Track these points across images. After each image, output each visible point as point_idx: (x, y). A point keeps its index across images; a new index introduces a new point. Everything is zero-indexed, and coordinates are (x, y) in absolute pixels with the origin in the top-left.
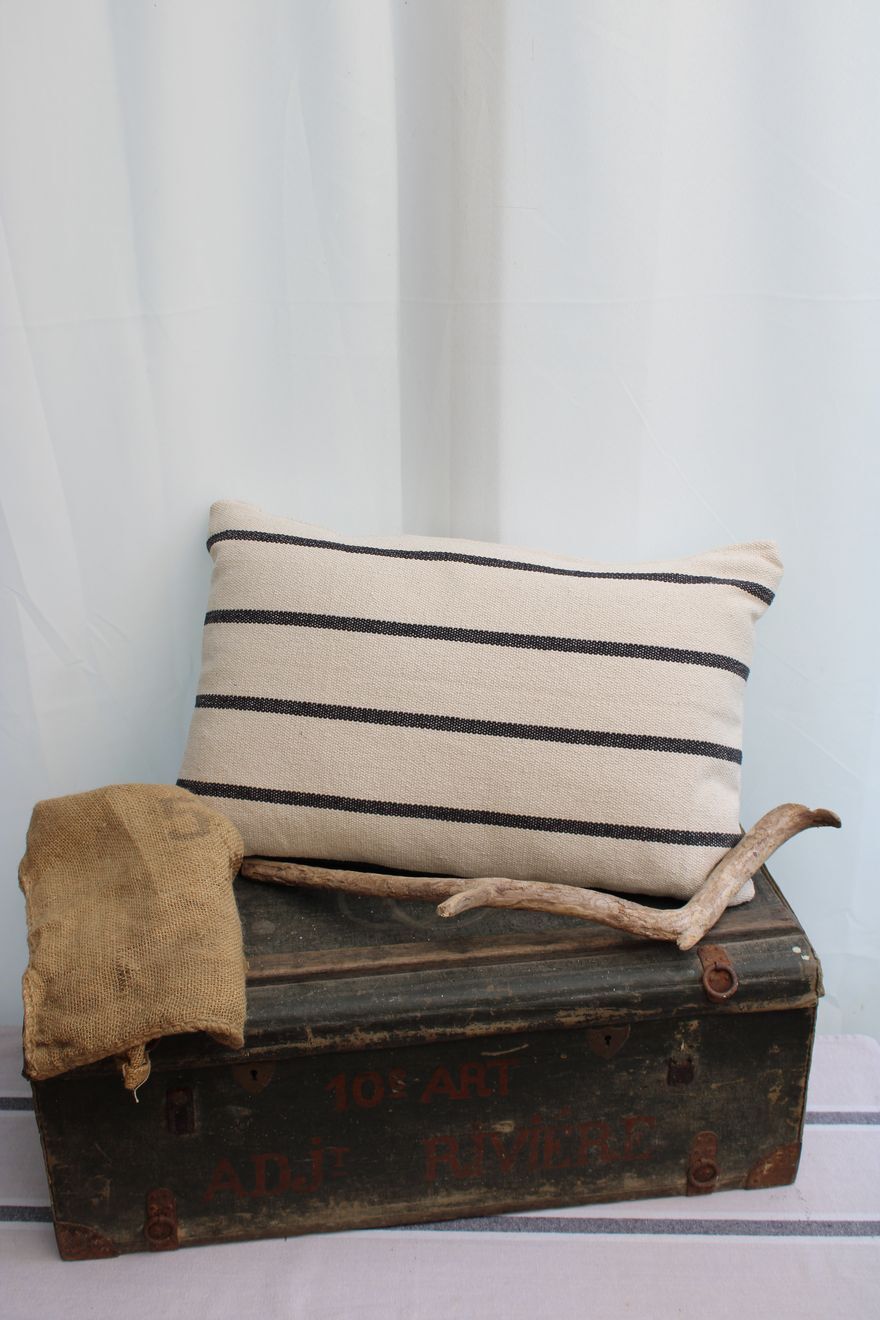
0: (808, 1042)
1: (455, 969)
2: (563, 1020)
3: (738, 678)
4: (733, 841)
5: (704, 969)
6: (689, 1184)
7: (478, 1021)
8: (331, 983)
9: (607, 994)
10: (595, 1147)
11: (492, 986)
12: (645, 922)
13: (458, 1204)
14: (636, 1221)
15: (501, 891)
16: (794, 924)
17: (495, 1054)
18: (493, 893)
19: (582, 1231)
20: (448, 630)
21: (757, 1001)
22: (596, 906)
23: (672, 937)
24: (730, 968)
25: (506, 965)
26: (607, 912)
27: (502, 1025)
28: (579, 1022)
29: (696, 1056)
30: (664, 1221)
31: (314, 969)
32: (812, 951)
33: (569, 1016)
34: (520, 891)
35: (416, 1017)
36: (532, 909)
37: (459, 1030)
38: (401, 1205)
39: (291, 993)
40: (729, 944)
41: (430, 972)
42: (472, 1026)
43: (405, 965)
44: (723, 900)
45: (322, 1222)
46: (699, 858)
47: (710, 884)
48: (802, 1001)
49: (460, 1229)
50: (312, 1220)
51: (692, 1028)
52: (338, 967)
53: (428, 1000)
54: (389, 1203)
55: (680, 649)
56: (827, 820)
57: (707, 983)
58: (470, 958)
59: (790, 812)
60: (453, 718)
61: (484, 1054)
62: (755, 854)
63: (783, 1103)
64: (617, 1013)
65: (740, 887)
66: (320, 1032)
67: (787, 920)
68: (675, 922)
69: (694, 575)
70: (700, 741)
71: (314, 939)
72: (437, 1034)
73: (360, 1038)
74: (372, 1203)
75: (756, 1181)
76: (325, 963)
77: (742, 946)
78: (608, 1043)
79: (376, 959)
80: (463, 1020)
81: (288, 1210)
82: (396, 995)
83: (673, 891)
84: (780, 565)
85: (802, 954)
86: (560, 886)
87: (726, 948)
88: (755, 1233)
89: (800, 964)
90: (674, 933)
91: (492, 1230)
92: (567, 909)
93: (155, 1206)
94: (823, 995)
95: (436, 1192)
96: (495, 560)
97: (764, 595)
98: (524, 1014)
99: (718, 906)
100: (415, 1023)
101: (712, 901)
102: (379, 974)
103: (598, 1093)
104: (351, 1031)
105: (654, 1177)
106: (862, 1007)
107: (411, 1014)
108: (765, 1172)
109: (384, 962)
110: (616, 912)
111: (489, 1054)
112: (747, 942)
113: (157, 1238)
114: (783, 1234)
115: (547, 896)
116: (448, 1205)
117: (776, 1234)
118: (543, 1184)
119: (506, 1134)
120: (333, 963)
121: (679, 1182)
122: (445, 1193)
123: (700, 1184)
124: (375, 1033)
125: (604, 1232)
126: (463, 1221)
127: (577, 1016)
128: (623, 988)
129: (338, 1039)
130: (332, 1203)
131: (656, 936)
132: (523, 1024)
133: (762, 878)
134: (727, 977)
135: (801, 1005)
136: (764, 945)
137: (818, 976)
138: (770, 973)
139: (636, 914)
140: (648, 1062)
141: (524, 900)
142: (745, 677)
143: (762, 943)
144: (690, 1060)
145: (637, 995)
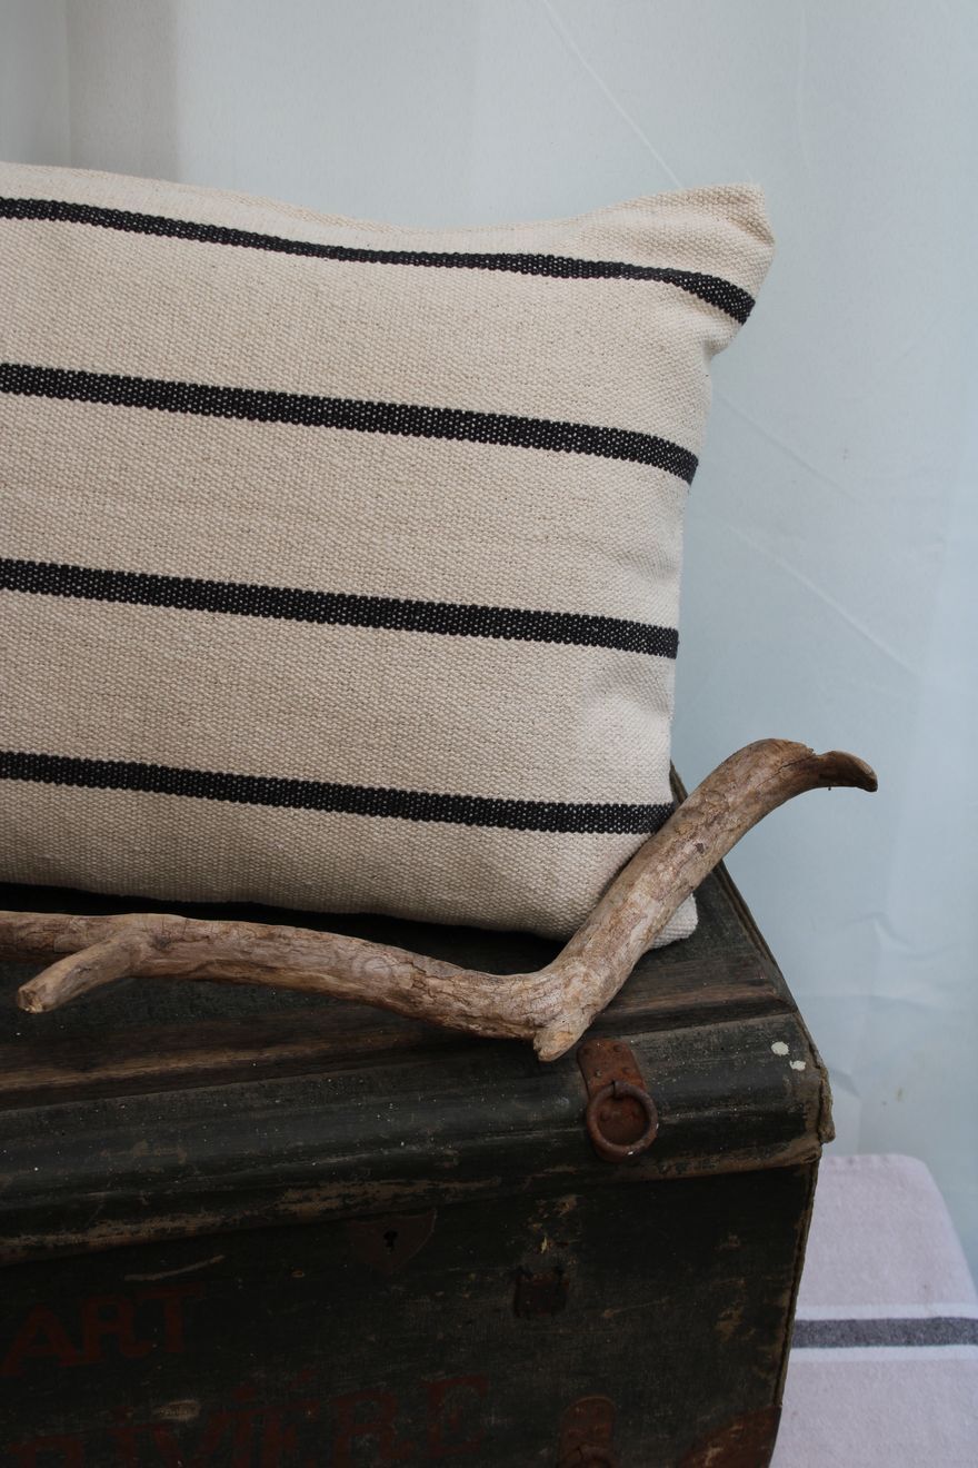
0: (797, 1227)
1: (68, 1105)
2: (294, 1208)
3: (673, 480)
4: (651, 820)
5: (591, 1096)
7: (114, 1217)
9: (386, 1153)
10: (368, 1436)
11: (144, 1144)
12: (468, 1004)
15: (162, 944)
16: (775, 992)
17: (154, 1277)
18: (145, 948)
20: (55, 375)
21: (696, 1155)
22: (363, 972)
23: (524, 1033)
24: (644, 1094)
25: (176, 1094)
26: (388, 984)
27: (167, 1224)
28: (329, 1211)
29: (572, 1262)
32: (812, 1049)
33: (308, 1199)
34: (203, 944)
36: (229, 980)
37: (74, 1238)
40: (642, 1037)
41: (14, 1113)
42: (104, 1230)
44: (635, 942)
46: (589, 855)
47: (605, 917)
48: (790, 1152)
51: (564, 1211)
53: (7, 1178)
55: (553, 420)
56: (847, 773)
57: (594, 1127)
58: (99, 1082)
59: (773, 759)
60: (65, 567)
61: (128, 1278)
62: (699, 848)
63: (745, 1339)
64: (408, 1190)
65: (668, 917)
67: (760, 983)
68: (531, 1001)
69: (586, 259)
70: (591, 614)
72: (25, 1247)
77: (670, 1040)
78: (390, 1244)
80: (81, 1217)
83: (530, 922)
84: (766, 238)
85: (791, 1057)
86: (289, 931)
87: (637, 1044)
89: (786, 1078)
90: (528, 1024)
92: (303, 980)
94: (831, 1138)
96: (161, 220)
97: (733, 302)
98: (211, 1199)
99: (620, 963)
101: (608, 952)
103: (373, 1339)
106: (900, 1093)
108: (707, 1464)
110: (406, 985)
111: (140, 1278)
112: (680, 1032)
115: (260, 953)
119: (183, 1424)
127: (325, 1199)
128: (422, 1139)
131: (489, 1032)
132: (210, 1220)
133: (718, 894)
134: (637, 1110)
135: (786, 1160)
136: (714, 1039)
137: (821, 1103)
138: (725, 1100)
139: (450, 990)
140: (473, 1276)
141: (211, 963)
142: (688, 477)
143: (710, 1033)
144: (559, 1271)
145: (449, 1152)
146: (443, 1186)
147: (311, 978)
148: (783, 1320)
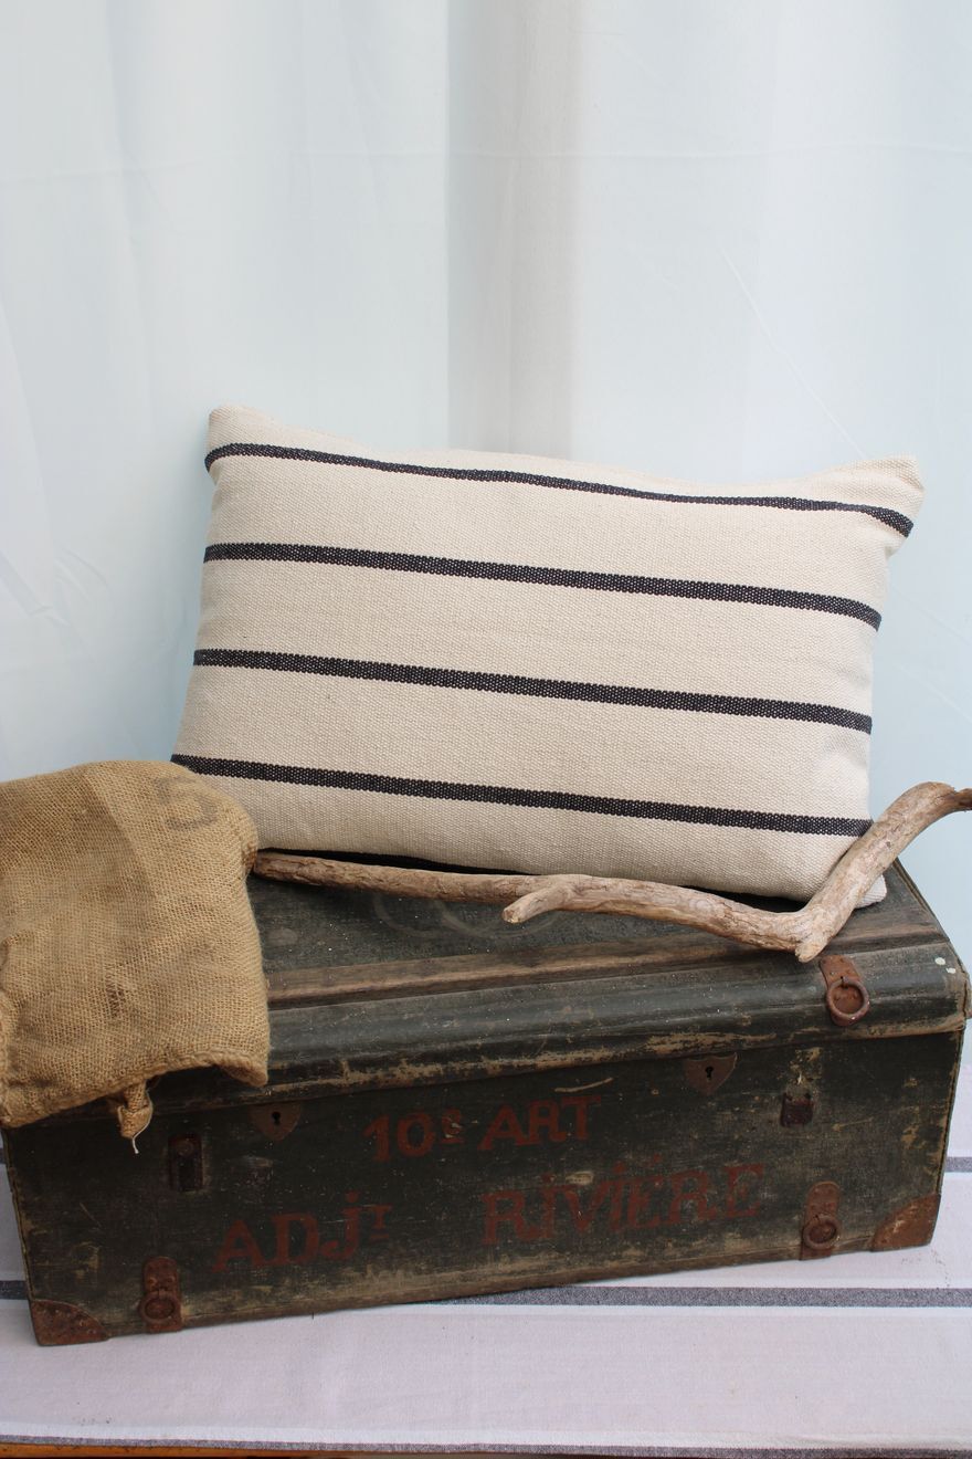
0: (952, 1074)
1: (522, 987)
2: (655, 1048)
3: (868, 627)
4: (860, 828)
5: (828, 986)
6: (803, 1244)
7: (552, 1049)
8: (371, 1005)
9: (709, 1016)
10: (691, 1201)
11: (569, 1008)
12: (757, 927)
13: (524, 1272)
14: (740, 1290)
15: (579, 891)
16: (936, 930)
17: (570, 1090)
18: (570, 894)
19: (673, 1304)
20: (511, 568)
21: (891, 1023)
22: (696, 908)
23: (789, 946)
24: (860, 984)
25: (585, 982)
26: (710, 916)
27: (582, 1055)
28: (675, 1050)
29: (815, 1092)
30: (774, 1290)
31: (349, 987)
32: (959, 962)
33: (663, 1043)
34: (603, 891)
35: (477, 1045)
36: (617, 912)
37: (529, 1062)
38: (454, 1274)
39: (321, 1018)
40: (856, 955)
41: (492, 990)
42: (545, 1057)
43: (460, 981)
44: (851, 900)
45: (356, 1296)
46: (824, 847)
47: (834, 882)
48: (946, 1024)
49: (525, 1302)
50: (345, 1293)
51: (812, 1057)
52: (379, 985)
53: (491, 1025)
54: (439, 1272)
55: (799, 591)
57: (831, 1003)
58: (541, 974)
59: (931, 793)
60: (517, 677)
61: (557, 1090)
62: (888, 844)
63: (919, 1147)
64: (721, 1040)
65: (871, 884)
66: (358, 1065)
67: (927, 924)
68: (794, 927)
69: (815, 500)
70: (823, 704)
71: (347, 951)
72: (502, 1066)
73: (407, 1072)
74: (418, 1272)
75: (884, 1241)
76: (362, 980)
77: (874, 957)
78: (709, 1076)
79: (425, 975)
80: (533, 1049)
81: (316, 1282)
82: (451, 1019)
83: (787, 889)
84: (919, 487)
85: (947, 966)
86: (653, 884)
87: (854, 959)
88: (885, 1304)
89: (945, 978)
90: (792, 940)
91: (565, 1303)
92: (660, 912)
93: (153, 1279)
95: (497, 1258)
96: (568, 481)
97: (901, 524)
98: (607, 1041)
99: (844, 909)
100: (474, 1053)
101: (837, 901)
102: (429, 993)
103: (696, 1137)
104: (397, 1063)
105: (761, 1237)
107: (470, 1043)
108: (895, 1231)
109: (436, 978)
110: (721, 916)
112: (879, 952)
113: (157, 1317)
114: (918, 1305)
115: (636, 896)
116: (512, 1273)
117: (911, 1305)
118: (627, 1247)
119: (583, 1187)
120: (373, 980)
121: (791, 1243)
122: (507, 1259)
123: (816, 1246)
124: (426, 1065)
125: (700, 1304)
126: (529, 1293)
127: (673, 1043)
128: (729, 1008)
129: (380, 1073)
130: (370, 1272)
131: (769, 945)
132: (607, 1054)
133: (896, 875)
134: (856, 995)
135: (944, 1028)
136: (900, 956)
137: (966, 993)
138: (908, 990)
139: (746, 919)
140: (757, 1098)
141: (607, 902)
142: (876, 627)
143: (897, 953)
144: (808, 1096)
145: (746, 1017)
146: (742, 1037)
147: (666, 911)
148: (943, 1136)
